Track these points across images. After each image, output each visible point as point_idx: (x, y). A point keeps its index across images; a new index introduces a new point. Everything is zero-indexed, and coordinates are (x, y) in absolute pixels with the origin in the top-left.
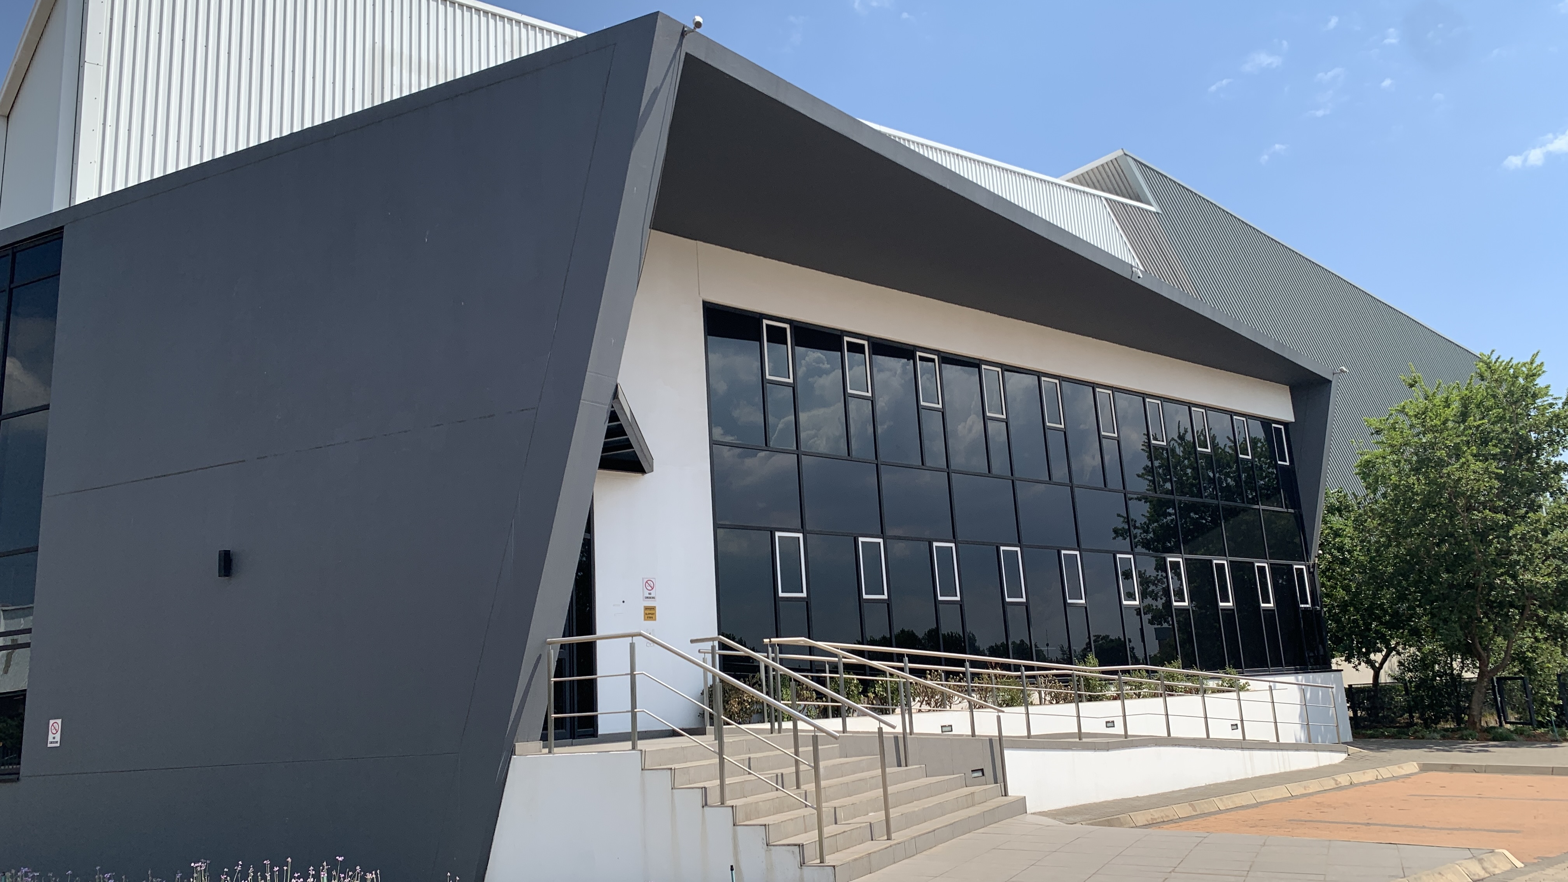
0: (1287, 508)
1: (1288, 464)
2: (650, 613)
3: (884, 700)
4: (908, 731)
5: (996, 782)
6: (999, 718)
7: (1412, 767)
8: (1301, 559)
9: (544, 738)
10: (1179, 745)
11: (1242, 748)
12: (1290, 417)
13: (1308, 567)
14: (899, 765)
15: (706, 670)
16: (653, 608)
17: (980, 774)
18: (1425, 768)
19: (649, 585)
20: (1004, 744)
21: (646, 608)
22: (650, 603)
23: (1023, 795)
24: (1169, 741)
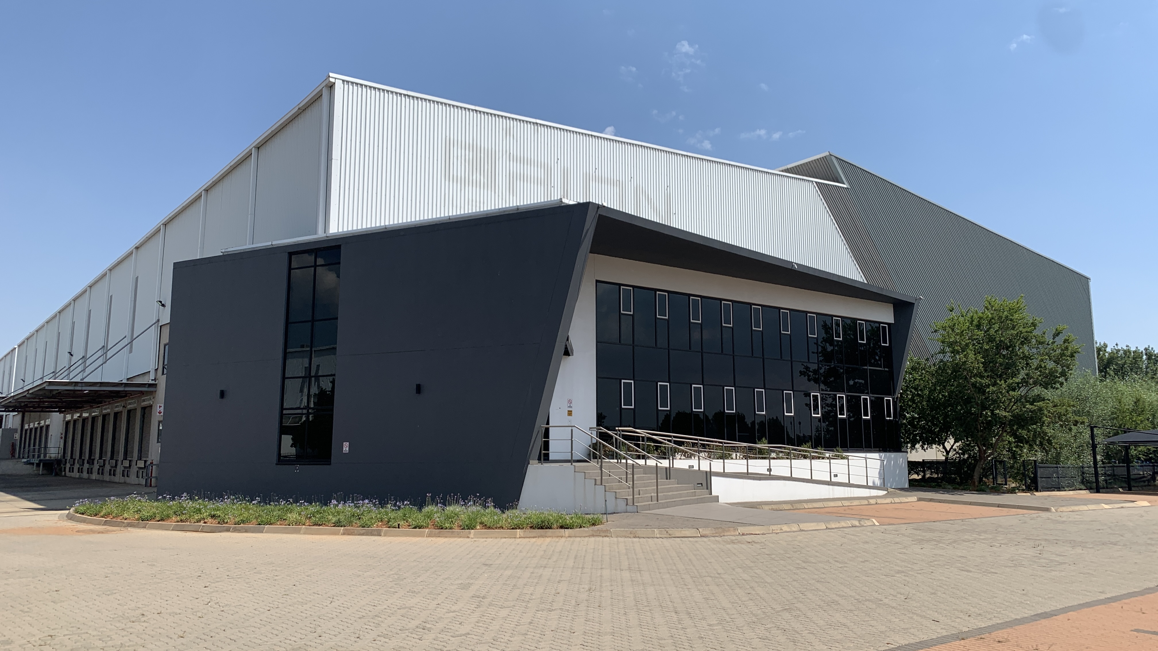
0: (884, 368)
1: (888, 345)
2: (570, 413)
3: (665, 454)
4: (671, 466)
5: (707, 489)
6: (710, 463)
7: (915, 499)
8: (889, 394)
9: (539, 459)
10: (796, 481)
11: (829, 485)
12: (891, 320)
13: (893, 399)
14: (667, 479)
15: (592, 437)
16: (571, 411)
17: (701, 485)
18: (920, 500)
19: (570, 402)
20: (712, 474)
21: (569, 411)
22: (570, 409)
23: (717, 495)
24: (791, 479)
